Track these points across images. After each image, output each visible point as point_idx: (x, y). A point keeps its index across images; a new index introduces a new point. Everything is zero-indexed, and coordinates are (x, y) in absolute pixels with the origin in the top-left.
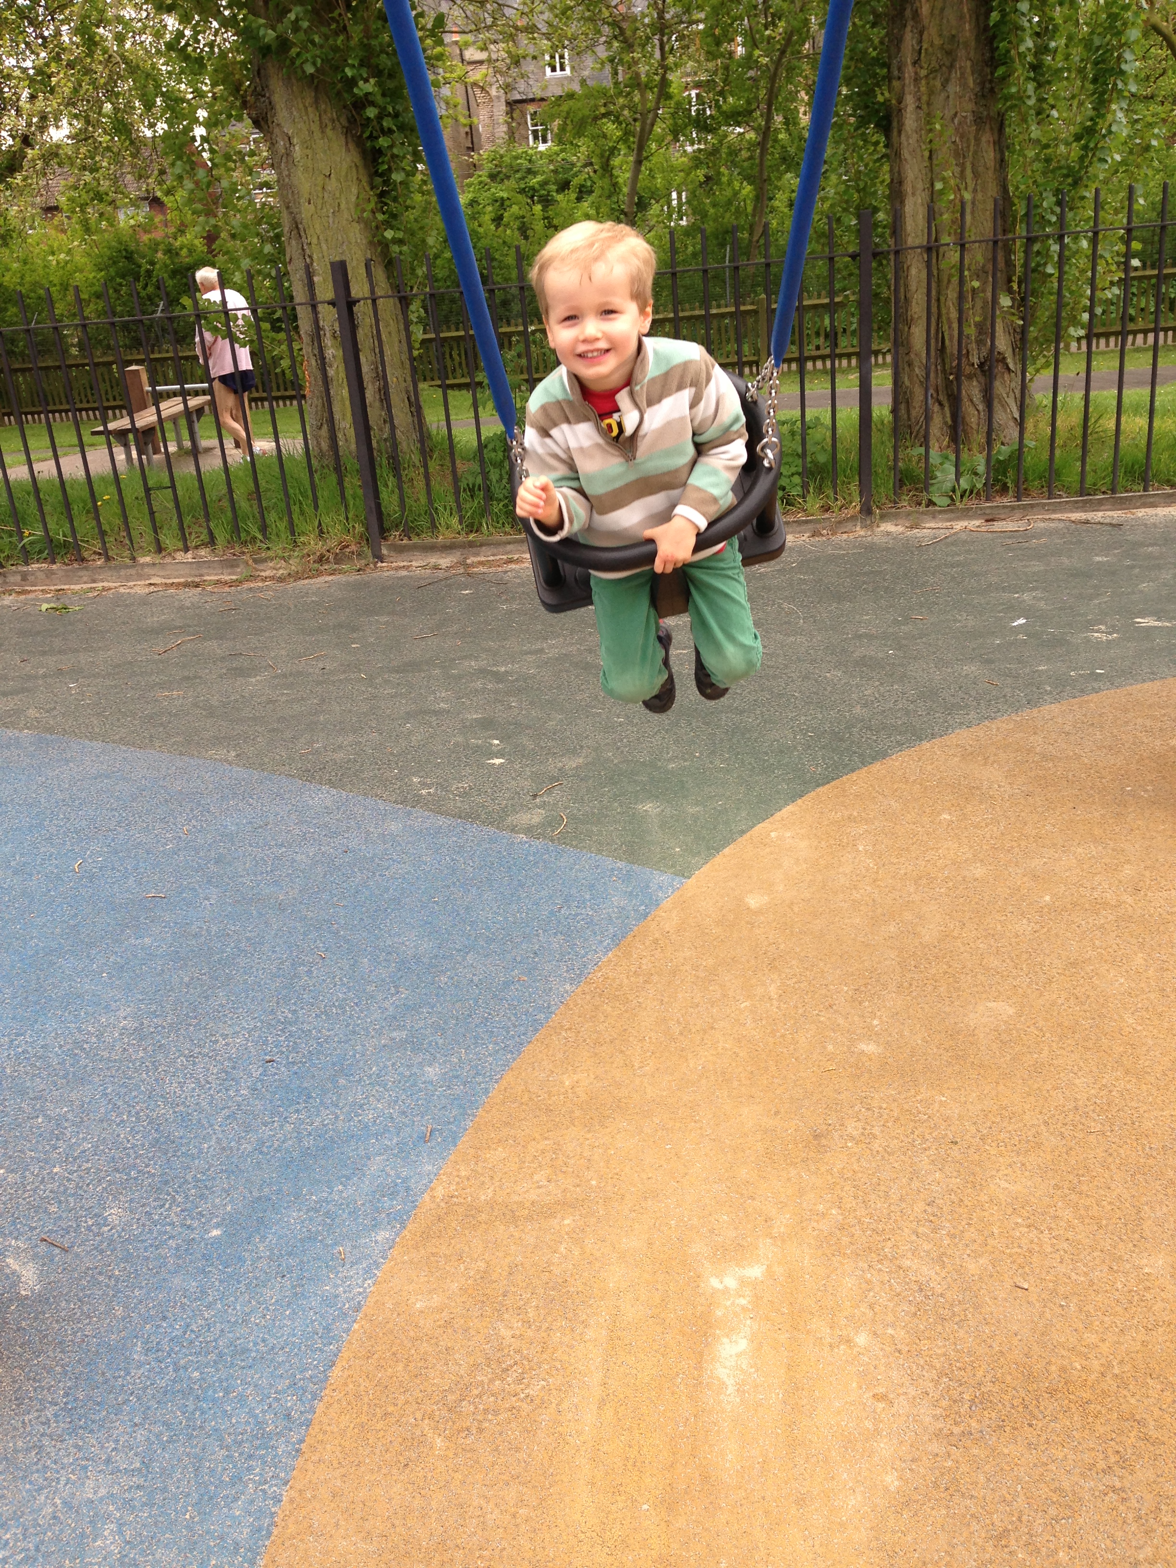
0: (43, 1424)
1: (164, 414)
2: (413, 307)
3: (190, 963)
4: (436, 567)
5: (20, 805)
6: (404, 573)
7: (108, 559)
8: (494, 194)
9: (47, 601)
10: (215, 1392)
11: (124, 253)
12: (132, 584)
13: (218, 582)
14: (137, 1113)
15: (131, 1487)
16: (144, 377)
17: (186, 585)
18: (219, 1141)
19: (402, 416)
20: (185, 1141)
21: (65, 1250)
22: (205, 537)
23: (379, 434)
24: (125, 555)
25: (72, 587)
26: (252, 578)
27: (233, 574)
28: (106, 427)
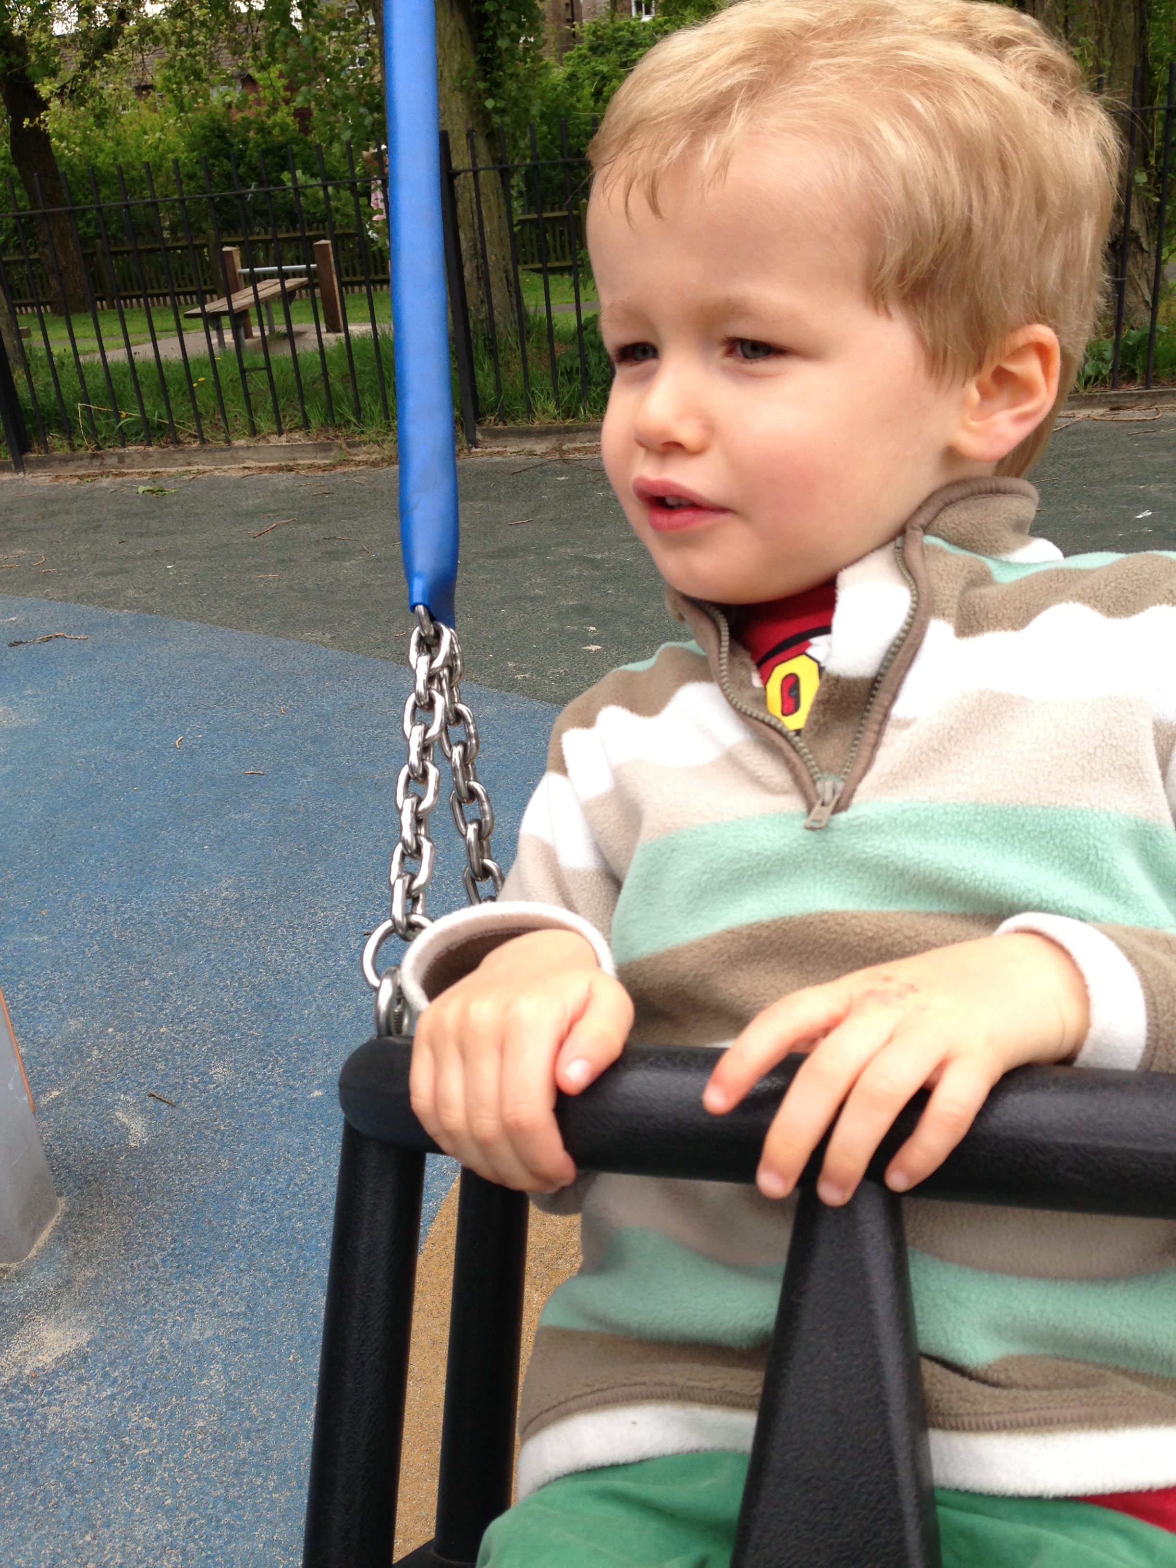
0: (152, 1268)
1: (261, 295)
2: (514, 182)
3: (288, 839)
4: (531, 453)
5: (121, 682)
6: (498, 459)
7: (204, 441)
8: (593, 68)
9: (144, 483)
10: (318, 1241)
11: (217, 132)
12: (226, 467)
13: (311, 466)
14: (240, 979)
15: (236, 1330)
16: (237, 259)
17: (280, 469)
18: (319, 1008)
19: (499, 296)
20: (287, 1006)
21: (172, 1105)
22: (298, 420)
23: (477, 313)
24: (219, 437)
25: (168, 469)
26: (345, 462)
27: (327, 458)
28: (203, 309)
